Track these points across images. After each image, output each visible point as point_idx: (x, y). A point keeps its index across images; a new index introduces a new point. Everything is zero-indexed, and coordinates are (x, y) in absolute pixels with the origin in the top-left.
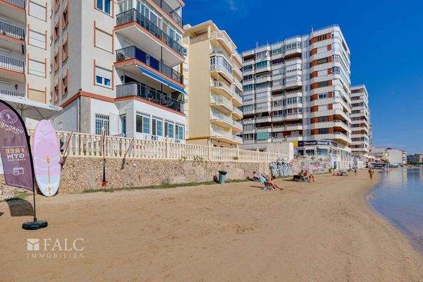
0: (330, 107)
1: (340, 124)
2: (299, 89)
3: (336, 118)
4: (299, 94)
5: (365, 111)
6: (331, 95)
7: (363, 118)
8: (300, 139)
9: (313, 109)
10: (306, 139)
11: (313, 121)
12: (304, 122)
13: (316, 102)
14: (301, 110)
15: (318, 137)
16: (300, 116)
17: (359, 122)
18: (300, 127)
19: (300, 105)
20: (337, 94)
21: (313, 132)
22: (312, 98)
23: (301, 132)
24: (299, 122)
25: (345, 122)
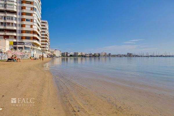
0: (31, 26)
1: (36, 36)
2: (14, 13)
3: (34, 32)
4: (15, 16)
5: (47, 32)
6: (32, 20)
7: (46, 35)
8: (15, 40)
9: (23, 26)
10: (18, 41)
11: (22, 32)
12: (17, 31)
13: (25, 23)
14: (16, 25)
15: (25, 41)
16: (15, 28)
17: (45, 37)
18: (15, 34)
19: (15, 22)
20: (35, 21)
21: (22, 38)
22: (22, 20)
23: (15, 37)
24: (15, 31)
25: (38, 35)
